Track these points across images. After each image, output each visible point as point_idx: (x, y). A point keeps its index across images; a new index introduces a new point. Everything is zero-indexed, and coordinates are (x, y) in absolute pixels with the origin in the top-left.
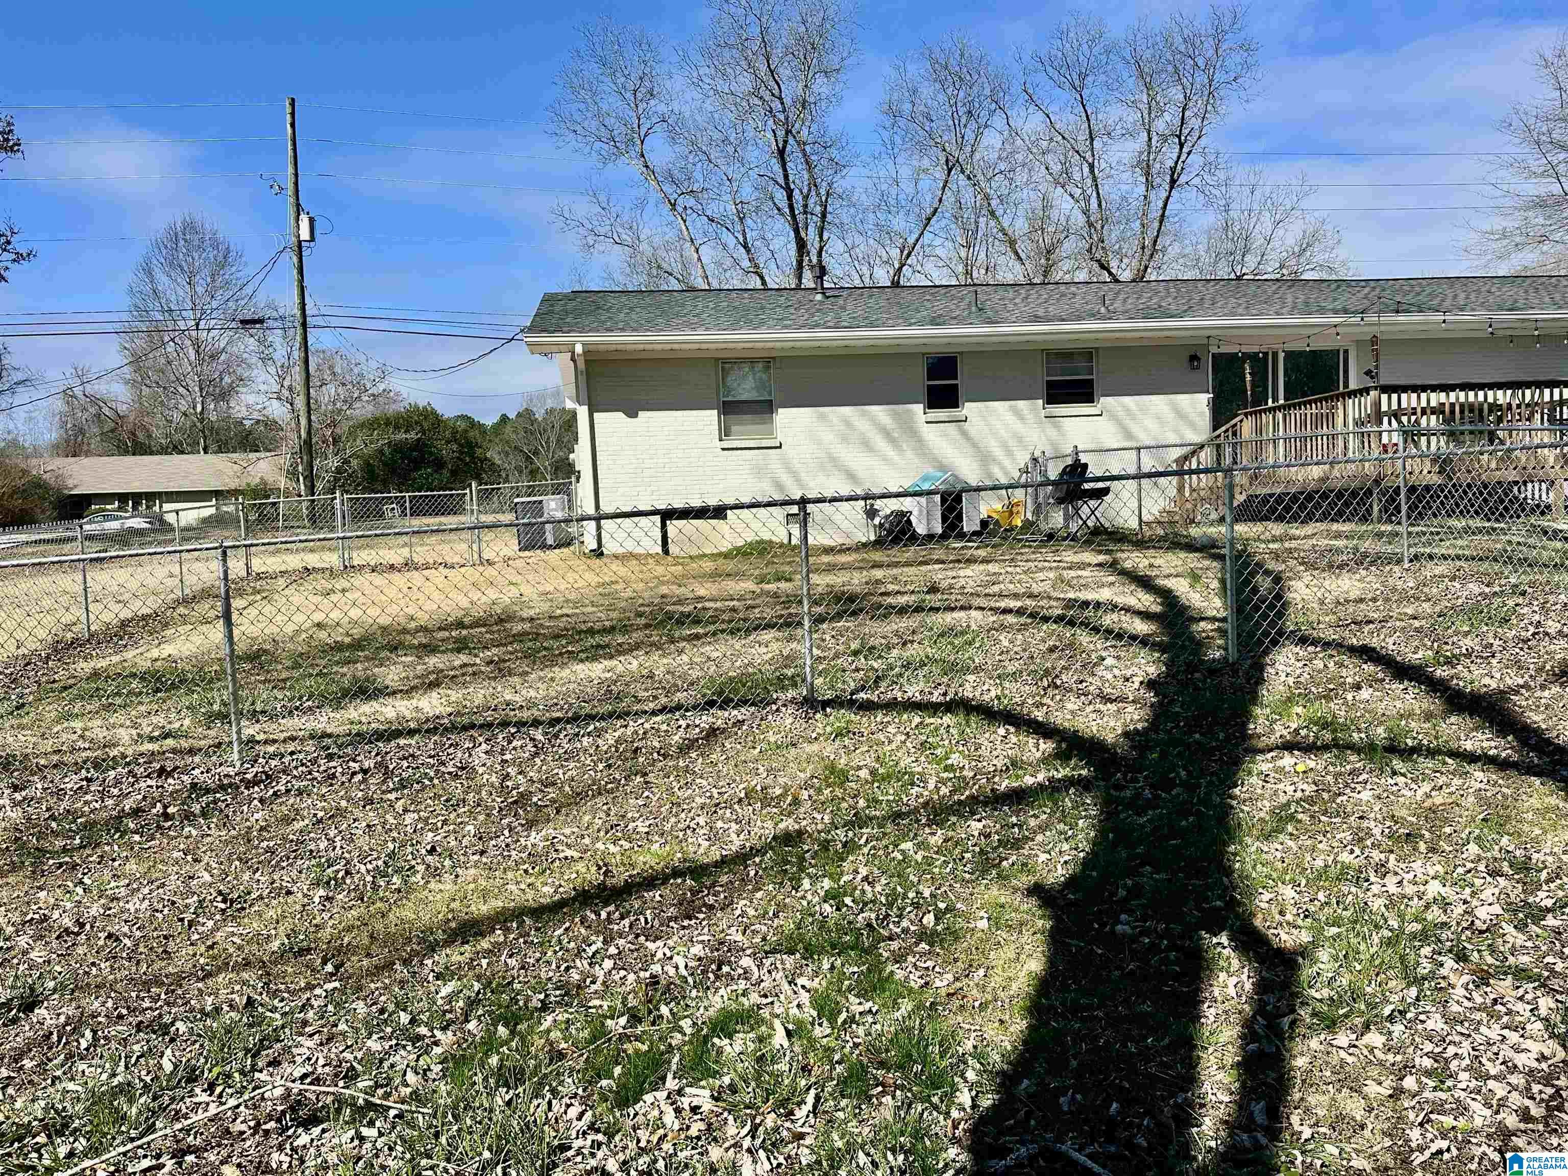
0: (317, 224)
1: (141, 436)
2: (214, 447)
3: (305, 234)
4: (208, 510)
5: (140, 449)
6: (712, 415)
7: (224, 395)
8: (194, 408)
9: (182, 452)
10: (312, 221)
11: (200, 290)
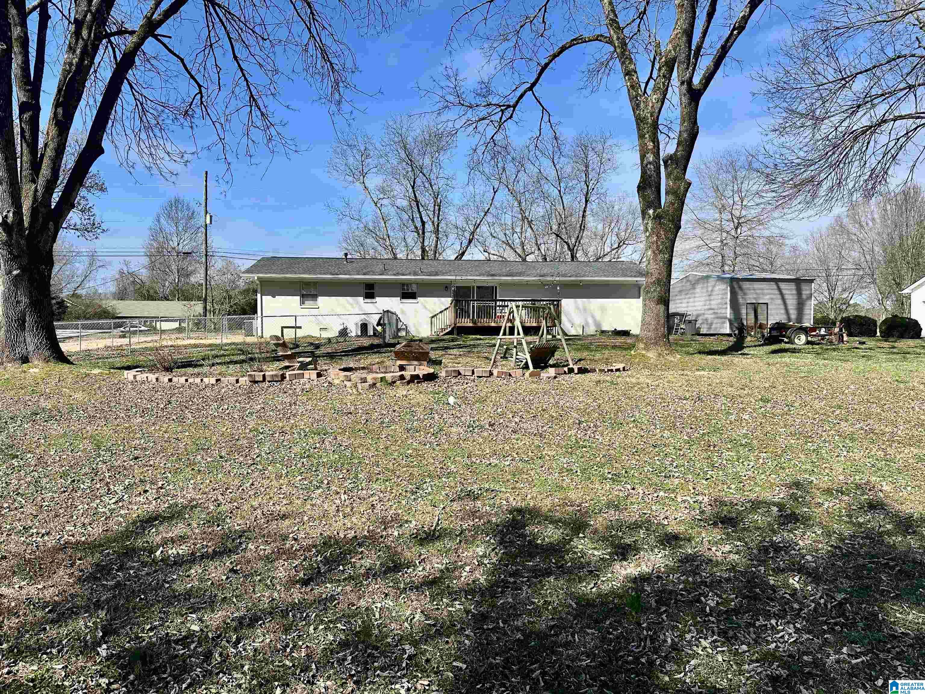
0: (213, 218)
1: (152, 291)
2: (182, 298)
3: (208, 221)
4: (176, 325)
5: (150, 298)
6: (298, 298)
7: (188, 275)
8: (175, 280)
9: (168, 300)
10: (211, 217)
11: (180, 229)
